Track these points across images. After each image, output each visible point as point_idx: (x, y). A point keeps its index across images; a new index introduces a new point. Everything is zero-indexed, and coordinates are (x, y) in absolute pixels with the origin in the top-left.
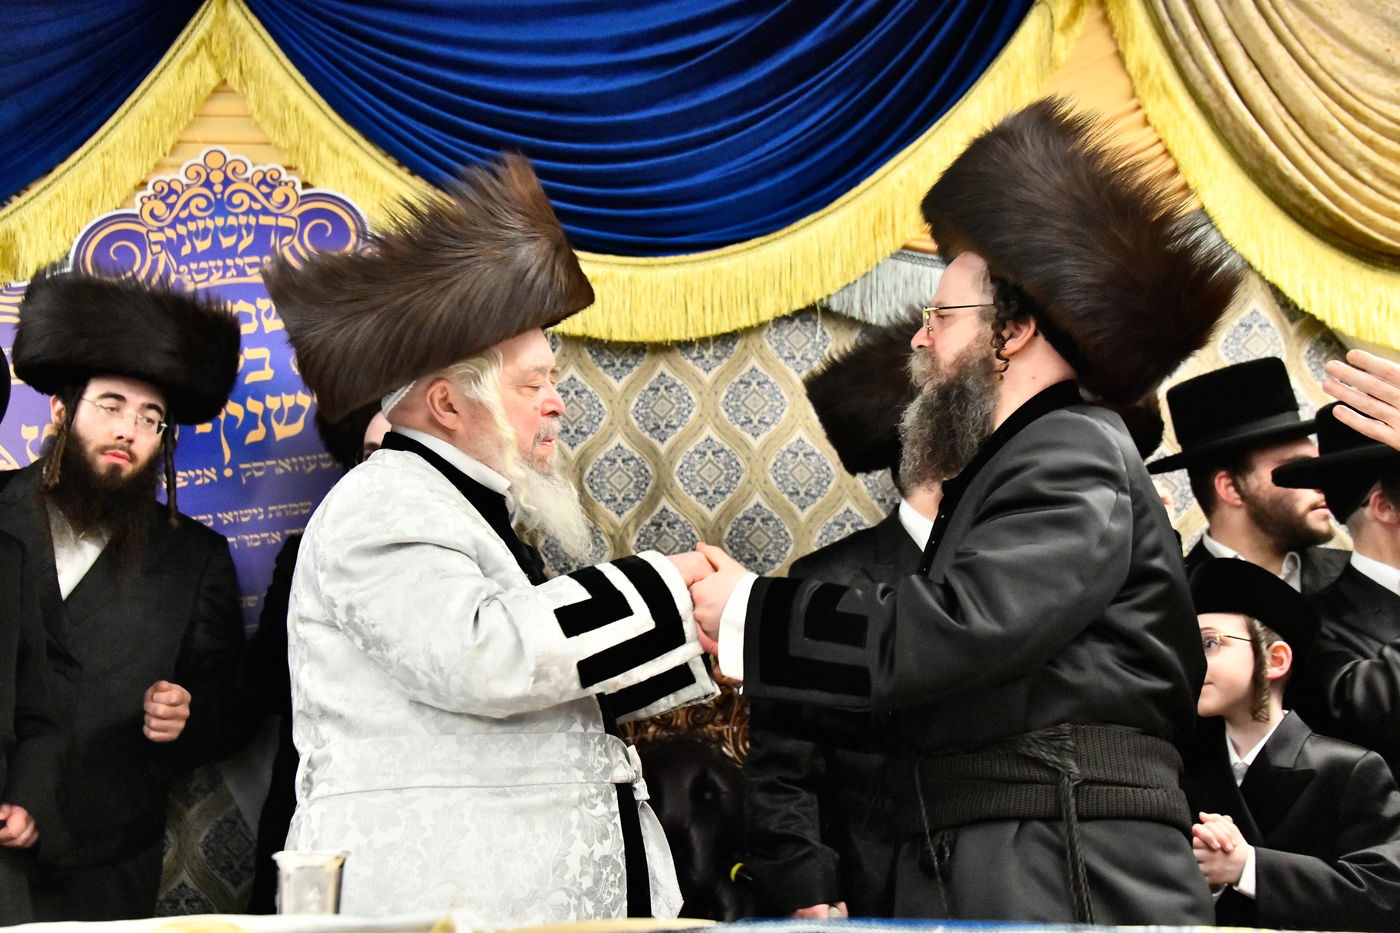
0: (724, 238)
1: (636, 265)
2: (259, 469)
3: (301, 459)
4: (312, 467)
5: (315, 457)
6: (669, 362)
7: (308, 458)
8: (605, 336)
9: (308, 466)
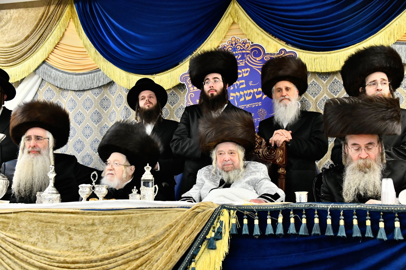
0: (349, 45)
1: (327, 53)
2: (243, 107)
3: (252, 104)
4: (254, 106)
5: (254, 104)
6: (337, 76)
7: (253, 104)
8: (320, 71)
9: (253, 106)
